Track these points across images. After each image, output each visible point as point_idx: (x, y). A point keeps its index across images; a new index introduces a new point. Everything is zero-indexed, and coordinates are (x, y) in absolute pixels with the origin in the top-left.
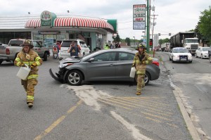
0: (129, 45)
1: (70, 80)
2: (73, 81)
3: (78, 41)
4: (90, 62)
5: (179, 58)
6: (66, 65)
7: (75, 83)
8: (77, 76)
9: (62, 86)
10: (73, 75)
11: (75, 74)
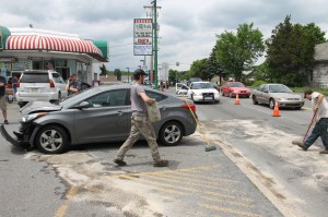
0: (119, 79)
1: (44, 145)
2: (49, 146)
3: (50, 72)
4: (80, 108)
5: (201, 97)
6: (35, 115)
7: (54, 148)
8: (57, 136)
9: (29, 155)
10: (49, 134)
11: (54, 132)
